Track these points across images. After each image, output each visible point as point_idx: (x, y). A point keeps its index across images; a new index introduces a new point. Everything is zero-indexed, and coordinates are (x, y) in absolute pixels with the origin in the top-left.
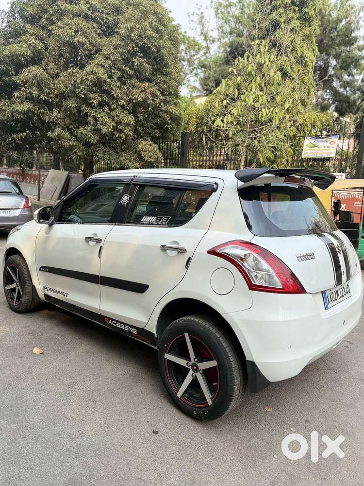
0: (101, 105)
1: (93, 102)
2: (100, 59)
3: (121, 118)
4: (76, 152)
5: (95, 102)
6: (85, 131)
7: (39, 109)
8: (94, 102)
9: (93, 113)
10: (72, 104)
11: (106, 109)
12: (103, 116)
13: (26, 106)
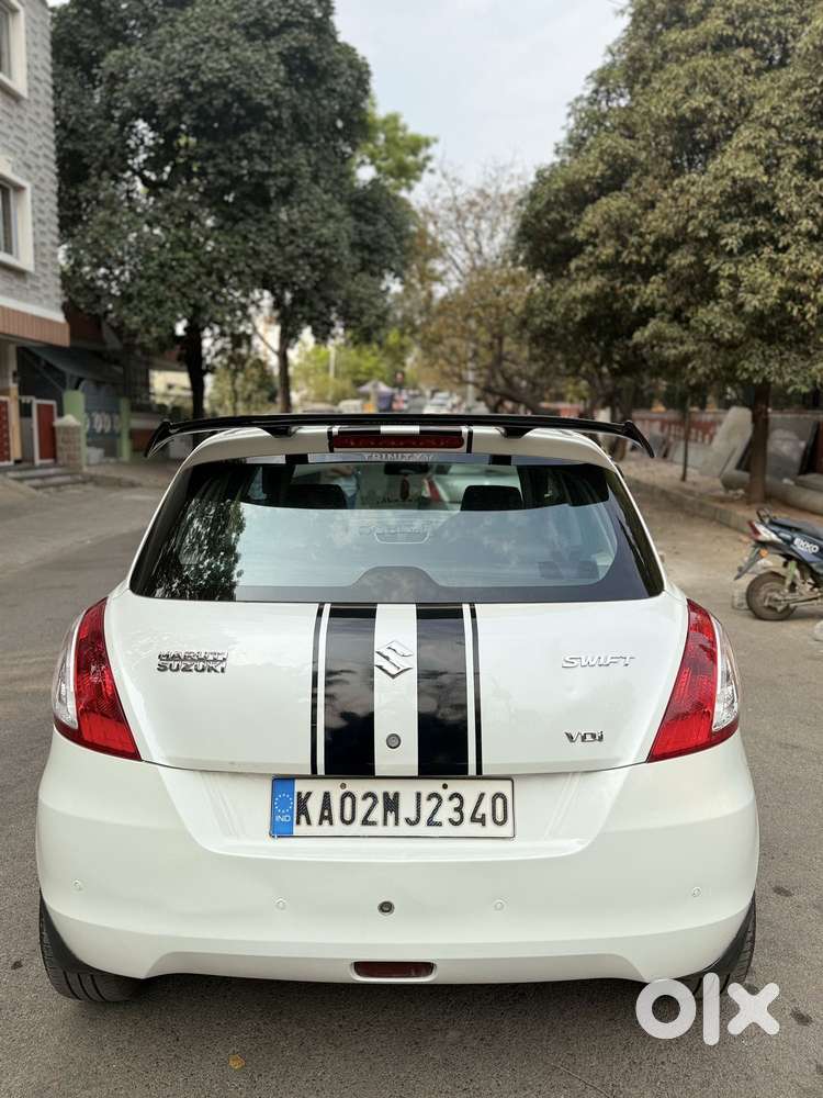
0: (752, 243)
1: (726, 244)
2: (745, 135)
3: (803, 266)
4: (694, 369)
5: (733, 243)
6: (710, 315)
7: (623, 284)
8: (730, 241)
9: (728, 269)
10: (681, 259)
11: (766, 250)
12: (756, 271)
13: (593, 286)
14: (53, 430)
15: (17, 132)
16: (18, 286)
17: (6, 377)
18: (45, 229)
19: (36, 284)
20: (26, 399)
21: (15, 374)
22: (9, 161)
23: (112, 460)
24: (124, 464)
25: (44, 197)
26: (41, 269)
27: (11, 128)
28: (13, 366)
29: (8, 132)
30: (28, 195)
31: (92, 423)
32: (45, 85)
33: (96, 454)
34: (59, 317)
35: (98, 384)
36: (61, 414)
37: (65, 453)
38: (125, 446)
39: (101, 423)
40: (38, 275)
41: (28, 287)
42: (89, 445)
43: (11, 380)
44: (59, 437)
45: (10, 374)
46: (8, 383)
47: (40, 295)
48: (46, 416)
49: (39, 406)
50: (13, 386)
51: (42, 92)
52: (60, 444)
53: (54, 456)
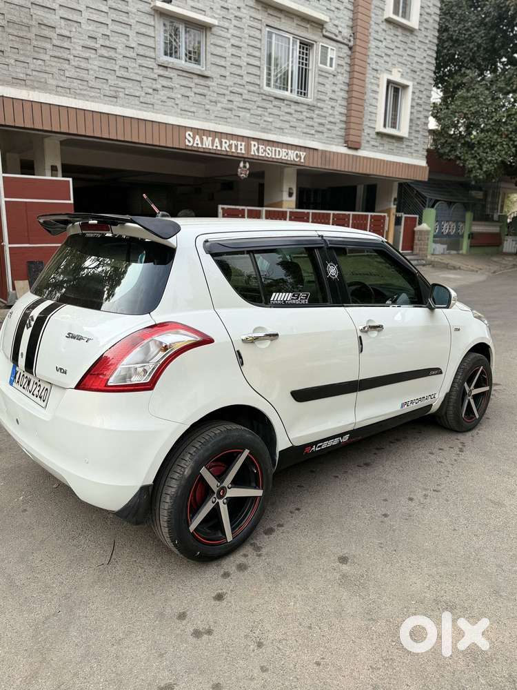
14: (414, 232)
15: (409, 52)
16: (397, 147)
17: (390, 201)
18: (421, 109)
19: (410, 144)
20: (399, 214)
21: (395, 200)
22: (399, 71)
23: (453, 252)
24: (462, 255)
25: (423, 89)
26: (414, 134)
27: (405, 50)
28: (395, 195)
29: (403, 53)
30: (410, 90)
31: (441, 228)
32: (434, 17)
33: (440, 248)
34: (423, 163)
35: (450, 204)
36: (420, 223)
37: (418, 247)
38: (465, 243)
39: (448, 228)
40: (412, 138)
41: (404, 146)
42: (435, 242)
43: (392, 203)
44: (416, 237)
45: (393, 199)
46: (390, 205)
47: (412, 151)
48: (411, 224)
49: (405, 217)
50: (393, 207)
51: (431, 21)
52: (416, 241)
53: (412, 249)
